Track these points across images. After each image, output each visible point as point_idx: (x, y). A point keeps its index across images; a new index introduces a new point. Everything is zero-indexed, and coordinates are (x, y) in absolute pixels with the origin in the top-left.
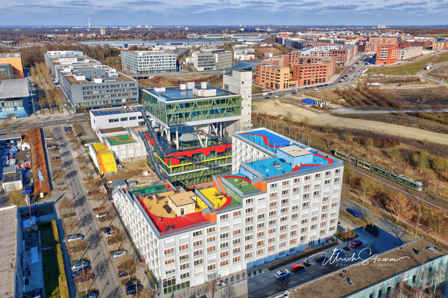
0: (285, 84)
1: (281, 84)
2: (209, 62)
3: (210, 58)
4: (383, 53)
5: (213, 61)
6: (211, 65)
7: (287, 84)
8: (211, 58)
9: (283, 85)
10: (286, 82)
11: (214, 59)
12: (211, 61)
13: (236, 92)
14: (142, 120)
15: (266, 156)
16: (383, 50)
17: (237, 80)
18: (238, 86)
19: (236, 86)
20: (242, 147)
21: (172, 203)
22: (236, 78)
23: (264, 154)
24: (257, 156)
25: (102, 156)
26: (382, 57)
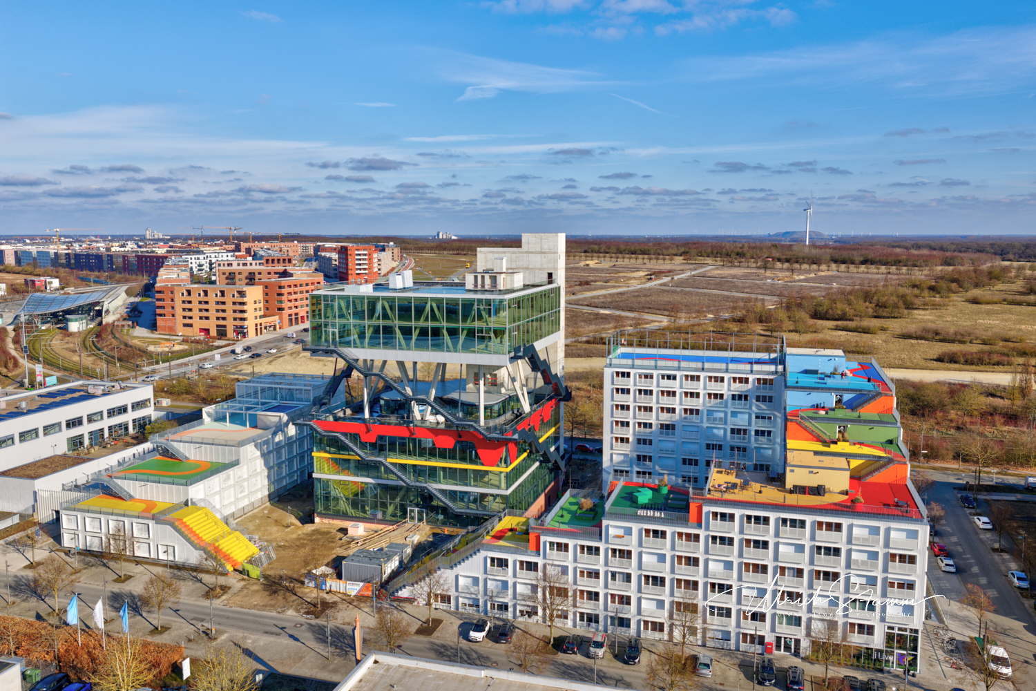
0: (256, 325)
1: (250, 324)
7: (261, 324)
9: (254, 328)
10: (259, 321)
13: (537, 281)
14: (75, 432)
15: (751, 378)
16: (360, 255)
17: (545, 253)
18: (545, 266)
19: (539, 266)
20: (652, 383)
21: (815, 471)
22: (539, 250)
23: (744, 376)
24: (715, 388)
25: (185, 520)
26: (360, 269)
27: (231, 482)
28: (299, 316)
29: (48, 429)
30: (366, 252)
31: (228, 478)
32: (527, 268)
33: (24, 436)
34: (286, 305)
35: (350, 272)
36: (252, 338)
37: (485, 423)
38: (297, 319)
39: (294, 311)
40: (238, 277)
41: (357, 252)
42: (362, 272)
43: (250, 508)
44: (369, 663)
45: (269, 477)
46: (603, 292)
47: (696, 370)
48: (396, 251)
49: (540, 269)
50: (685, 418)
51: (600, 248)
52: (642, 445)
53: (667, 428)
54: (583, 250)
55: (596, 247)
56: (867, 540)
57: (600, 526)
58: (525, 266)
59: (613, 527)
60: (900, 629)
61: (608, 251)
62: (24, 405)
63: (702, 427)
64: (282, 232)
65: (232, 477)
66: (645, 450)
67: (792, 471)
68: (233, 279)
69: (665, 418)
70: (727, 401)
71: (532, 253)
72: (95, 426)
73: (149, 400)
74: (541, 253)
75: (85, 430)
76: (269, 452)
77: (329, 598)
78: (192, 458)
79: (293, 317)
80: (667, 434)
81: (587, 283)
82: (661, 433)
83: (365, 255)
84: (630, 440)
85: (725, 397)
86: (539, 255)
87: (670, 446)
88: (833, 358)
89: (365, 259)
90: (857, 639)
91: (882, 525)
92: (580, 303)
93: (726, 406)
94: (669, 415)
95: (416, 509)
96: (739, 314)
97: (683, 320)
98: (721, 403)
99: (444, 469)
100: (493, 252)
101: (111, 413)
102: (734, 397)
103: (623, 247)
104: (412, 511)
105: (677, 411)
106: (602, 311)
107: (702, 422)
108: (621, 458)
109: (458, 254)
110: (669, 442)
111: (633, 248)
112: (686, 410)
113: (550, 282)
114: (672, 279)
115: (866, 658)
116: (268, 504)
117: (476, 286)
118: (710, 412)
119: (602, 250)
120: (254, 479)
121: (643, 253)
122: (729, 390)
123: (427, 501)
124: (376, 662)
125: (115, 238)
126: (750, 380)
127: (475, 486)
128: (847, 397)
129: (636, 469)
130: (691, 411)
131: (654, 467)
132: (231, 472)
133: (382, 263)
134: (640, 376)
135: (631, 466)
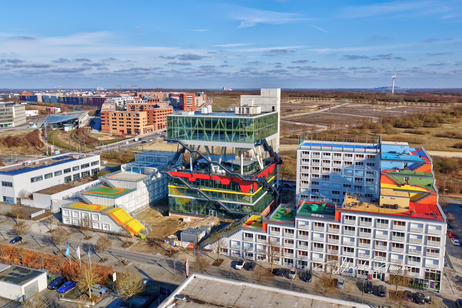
0: (144, 129)
1: (141, 128)
2: (5, 117)
3: (5, 112)
4: (189, 100)
5: (10, 115)
6: (9, 121)
7: (146, 128)
8: (7, 112)
9: (143, 130)
10: (145, 127)
11: (12, 113)
12: (8, 115)
13: (267, 110)
14: (68, 174)
15: (365, 155)
16: (189, 98)
17: (271, 97)
18: (271, 104)
19: (269, 104)
20: (319, 157)
21: (393, 198)
22: (268, 96)
23: (361, 154)
24: (348, 159)
25: (114, 213)
26: (189, 104)
27: (133, 197)
28: (162, 125)
29: (56, 173)
30: (192, 97)
31: (132, 196)
32: (263, 104)
33: (47, 176)
34: (157, 120)
35: (184, 105)
36: (142, 134)
37: (243, 174)
38: (161, 126)
39: (160, 123)
40: (136, 107)
41: (187, 97)
42: (190, 105)
43: (141, 209)
44: (192, 278)
45: (149, 195)
46: (298, 115)
47: (340, 151)
48: (205, 96)
49: (269, 105)
50: (334, 173)
51: (297, 95)
52: (314, 185)
53: (326, 177)
54: (288, 95)
55: (295, 94)
56: (417, 230)
57: (294, 220)
58: (262, 103)
59: (300, 221)
60: (432, 271)
61: (300, 96)
62: (46, 163)
63: (342, 177)
64: (155, 88)
65: (133, 195)
66: (316, 187)
67: (383, 198)
68: (134, 108)
69: (325, 172)
70: (353, 165)
71: (265, 97)
72: (76, 172)
73: (98, 161)
74: (269, 97)
75: (72, 174)
76: (150, 185)
77: (175, 249)
78: (117, 187)
79: (160, 125)
80: (326, 180)
81: (290, 111)
82: (323, 179)
83: (191, 98)
84: (309, 182)
85: (353, 163)
86: (268, 99)
87: (326, 185)
88: (403, 146)
89: (190, 100)
90: (411, 274)
91: (424, 223)
92: (287, 119)
93: (353, 168)
94: (327, 171)
95: (213, 211)
96: (360, 125)
97: (334, 128)
98: (351, 166)
99: (225, 194)
100: (248, 97)
101: (83, 167)
102: (357, 163)
103: (307, 94)
104: (211, 212)
105: (330, 169)
106: (297, 123)
107: (342, 174)
108: (305, 190)
109: (232, 97)
110: (326, 183)
111: (312, 95)
112: (334, 169)
113: (273, 111)
114: (330, 108)
115: (415, 283)
116: (149, 207)
117: (240, 112)
118: (345, 170)
119: (298, 95)
120: (143, 196)
121: (316, 97)
122: (355, 160)
123: (217, 207)
124: (195, 277)
125: (84, 90)
126: (364, 156)
127: (239, 201)
128: (409, 164)
129: (311, 195)
130: (337, 170)
131: (319, 195)
132: (133, 193)
133: (198, 101)
134: (314, 154)
135: (309, 194)
